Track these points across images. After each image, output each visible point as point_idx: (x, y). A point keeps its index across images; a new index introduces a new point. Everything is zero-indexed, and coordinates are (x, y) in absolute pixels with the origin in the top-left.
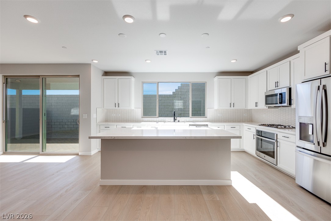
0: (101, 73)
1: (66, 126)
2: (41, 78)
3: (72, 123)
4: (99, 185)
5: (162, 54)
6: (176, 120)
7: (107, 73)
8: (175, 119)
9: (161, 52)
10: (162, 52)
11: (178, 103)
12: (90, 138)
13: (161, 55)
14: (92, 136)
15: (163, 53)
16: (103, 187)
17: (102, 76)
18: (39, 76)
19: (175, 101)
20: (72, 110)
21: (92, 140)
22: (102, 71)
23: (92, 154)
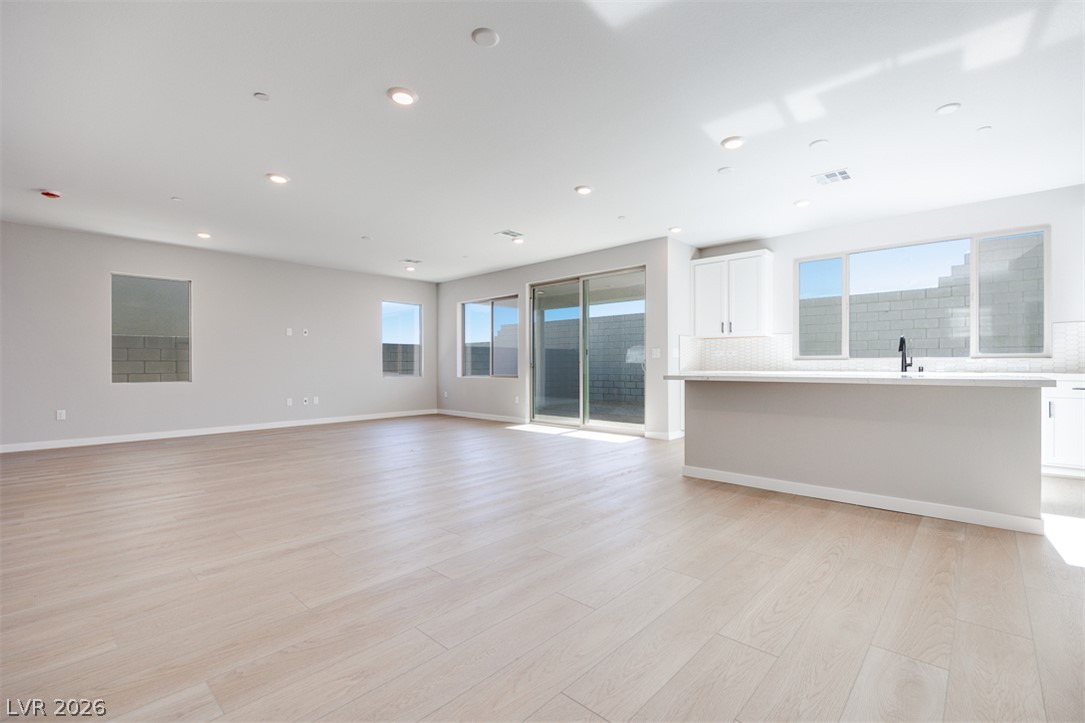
0: (689, 253)
1: (615, 391)
2: (581, 280)
3: (629, 385)
4: (681, 475)
5: (837, 180)
6: (910, 365)
7: (702, 252)
8: (908, 361)
9: (830, 176)
10: (834, 175)
11: (963, 318)
12: (666, 378)
13: (832, 181)
14: (670, 374)
15: (839, 177)
16: (688, 479)
17: (693, 258)
18: (578, 278)
19: (950, 310)
20: (630, 353)
21: (669, 381)
22: (692, 246)
23: (670, 438)
